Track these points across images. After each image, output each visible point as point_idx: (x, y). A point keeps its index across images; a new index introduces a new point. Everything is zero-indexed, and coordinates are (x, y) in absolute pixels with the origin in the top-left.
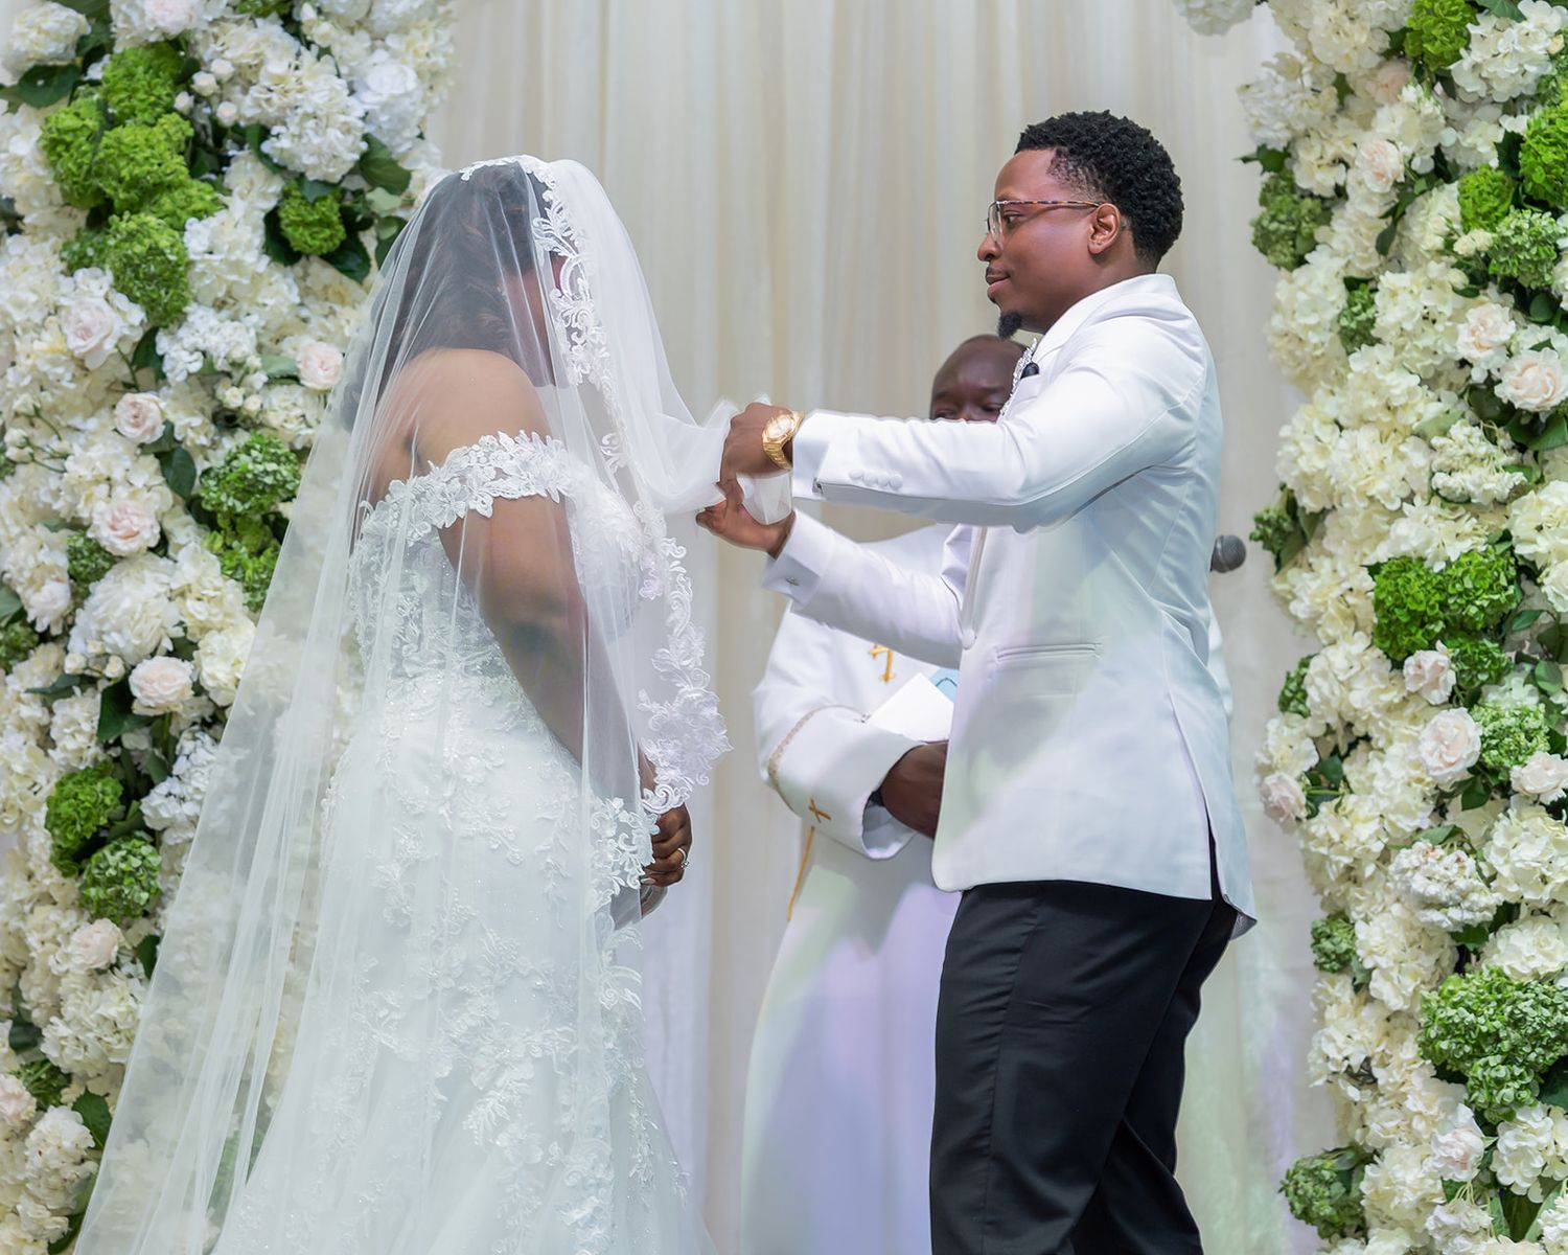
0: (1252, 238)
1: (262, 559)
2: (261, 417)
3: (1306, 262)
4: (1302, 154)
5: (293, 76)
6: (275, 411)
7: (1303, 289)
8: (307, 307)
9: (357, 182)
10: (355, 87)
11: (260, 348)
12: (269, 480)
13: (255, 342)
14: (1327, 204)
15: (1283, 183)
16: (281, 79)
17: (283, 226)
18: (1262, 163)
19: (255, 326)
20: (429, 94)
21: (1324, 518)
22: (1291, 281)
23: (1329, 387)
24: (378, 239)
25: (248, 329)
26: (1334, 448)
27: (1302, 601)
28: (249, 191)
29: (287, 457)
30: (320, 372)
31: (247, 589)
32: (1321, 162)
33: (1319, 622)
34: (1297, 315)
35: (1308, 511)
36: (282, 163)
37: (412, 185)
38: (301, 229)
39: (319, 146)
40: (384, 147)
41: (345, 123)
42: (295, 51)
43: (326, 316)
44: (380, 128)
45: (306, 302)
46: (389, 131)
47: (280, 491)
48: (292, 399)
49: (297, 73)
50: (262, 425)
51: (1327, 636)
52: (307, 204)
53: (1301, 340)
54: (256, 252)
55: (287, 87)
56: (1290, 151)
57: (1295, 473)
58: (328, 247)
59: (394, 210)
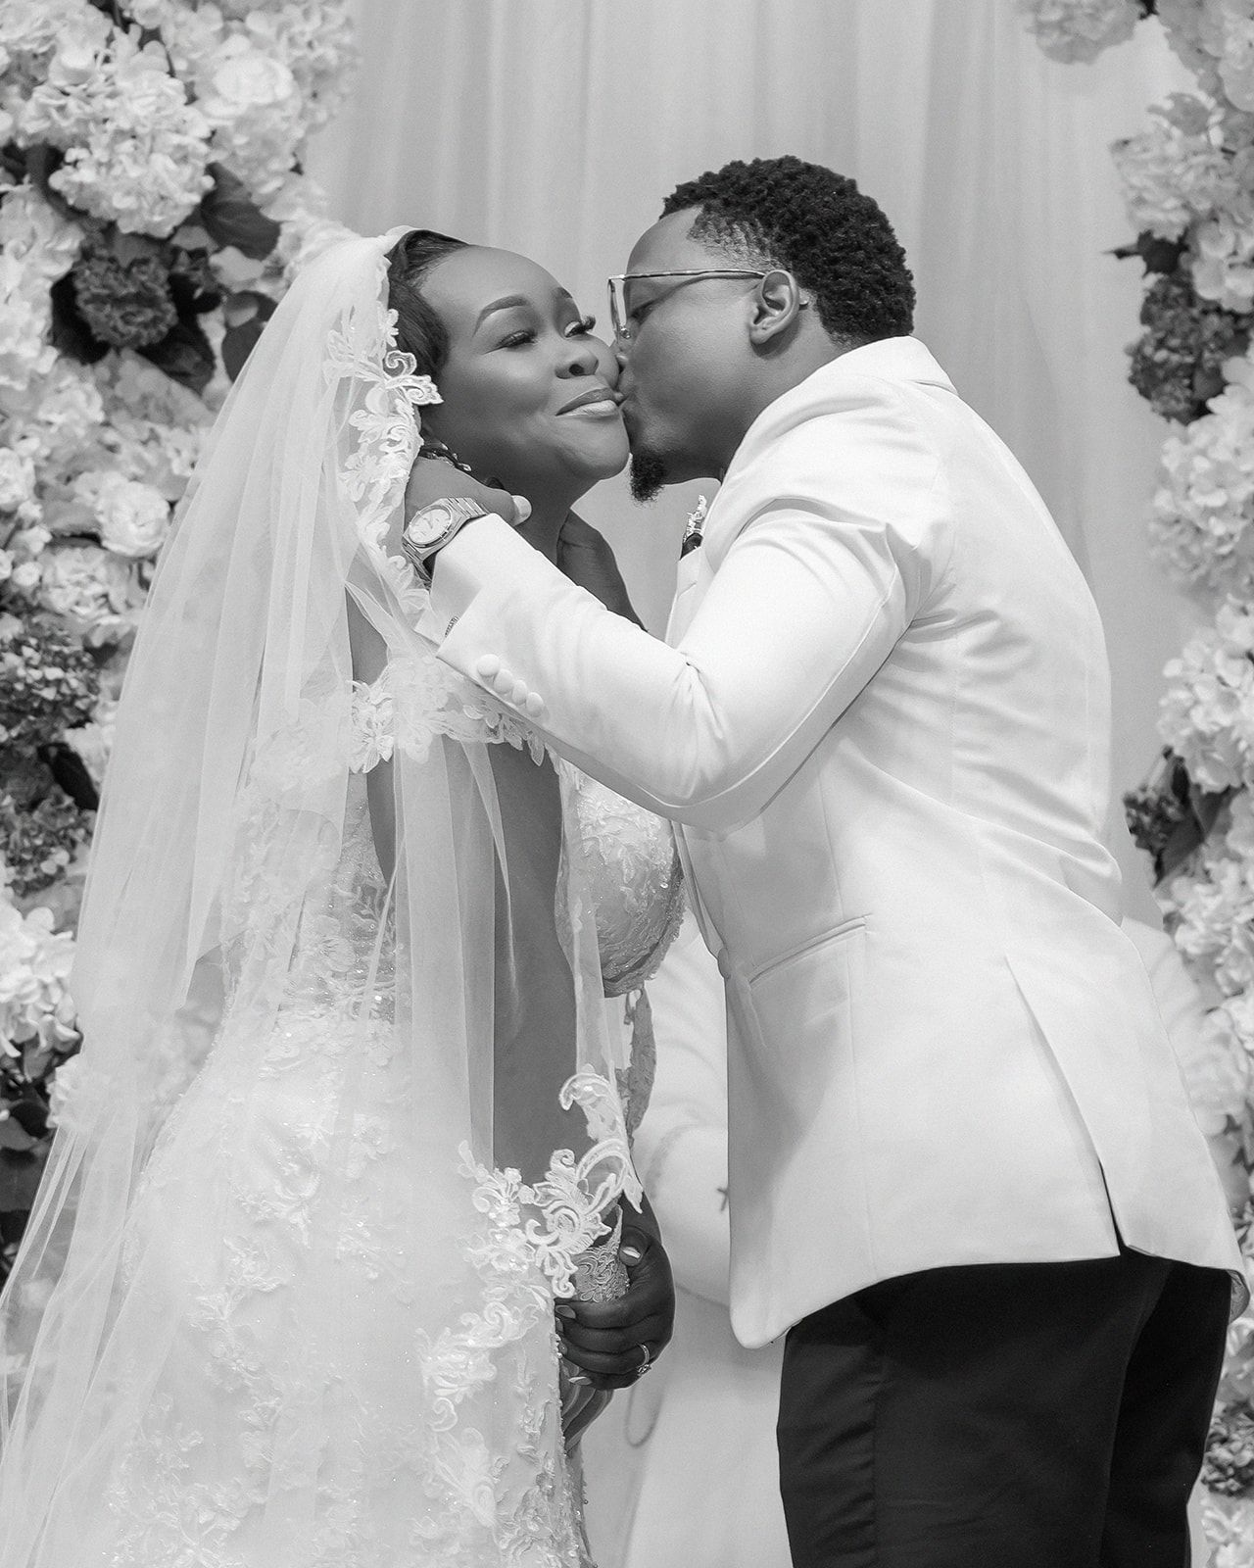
0: (1129, 373)
1: (37, 815)
2: (39, 595)
3: (1208, 412)
4: (1206, 248)
5: (101, 72)
6: (61, 587)
7: (1203, 453)
8: (113, 427)
9: (198, 238)
10: (197, 91)
11: (40, 490)
12: (49, 694)
13: (32, 481)
14: (1243, 323)
15: (1176, 290)
16: (81, 77)
17: (81, 304)
18: (1145, 259)
19: (34, 456)
20: (311, 105)
21: (1229, 802)
22: (1186, 441)
23: (1240, 603)
24: (227, 325)
25: (22, 460)
26: (1245, 695)
27: (1193, 927)
28: (29, 248)
29: (78, 660)
30: (133, 528)
31: (11, 862)
32: (1236, 260)
33: (1219, 960)
34: (1192, 492)
35: (1204, 791)
36: (81, 206)
37: (282, 243)
38: (108, 308)
39: (139, 181)
40: (239, 184)
41: (179, 147)
42: (105, 33)
43: (144, 443)
44: (234, 154)
45: (114, 420)
46: (247, 160)
47: (66, 711)
48: (88, 569)
49: (108, 67)
50: (40, 608)
51: (1231, 982)
52: (118, 269)
53: (1198, 530)
54: (38, 343)
55: (92, 89)
56: (1188, 242)
57: (1186, 732)
58: (148, 336)
59: (252, 282)
